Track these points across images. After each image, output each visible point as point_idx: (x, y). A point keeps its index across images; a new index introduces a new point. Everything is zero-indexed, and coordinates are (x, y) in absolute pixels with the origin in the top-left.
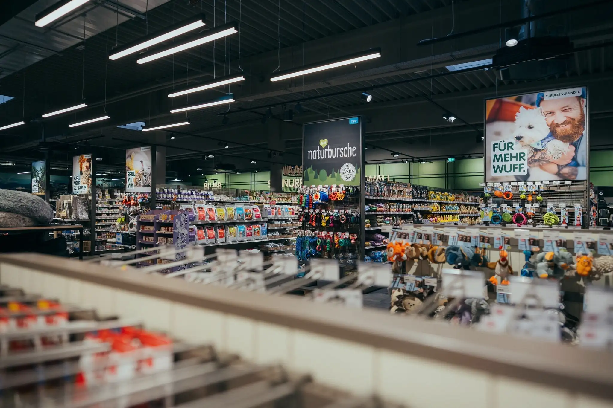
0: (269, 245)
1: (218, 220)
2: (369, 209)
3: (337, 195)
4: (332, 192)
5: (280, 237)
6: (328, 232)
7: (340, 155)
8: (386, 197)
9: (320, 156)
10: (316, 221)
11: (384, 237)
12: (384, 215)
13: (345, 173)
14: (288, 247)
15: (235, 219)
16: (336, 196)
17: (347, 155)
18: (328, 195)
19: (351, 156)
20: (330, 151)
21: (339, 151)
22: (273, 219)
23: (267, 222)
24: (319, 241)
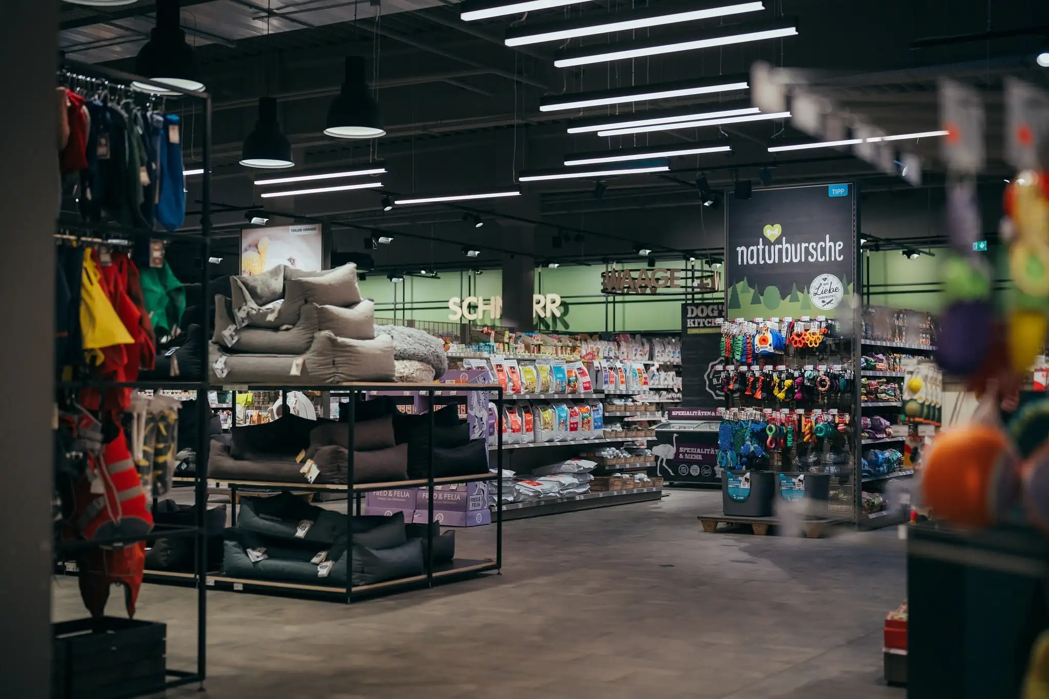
0: (608, 453)
1: (526, 393)
2: (865, 364)
3: (806, 337)
4: (795, 332)
5: (623, 435)
6: (792, 411)
7: (810, 257)
8: (890, 340)
9: (764, 258)
10: (762, 390)
11: (888, 423)
12: (885, 377)
13: (820, 292)
14: (637, 458)
15: (551, 392)
16: (803, 339)
17: (824, 257)
18: (786, 337)
19: (833, 259)
20: (787, 249)
21: (807, 249)
22: (612, 393)
23: (601, 400)
24: (771, 429)
